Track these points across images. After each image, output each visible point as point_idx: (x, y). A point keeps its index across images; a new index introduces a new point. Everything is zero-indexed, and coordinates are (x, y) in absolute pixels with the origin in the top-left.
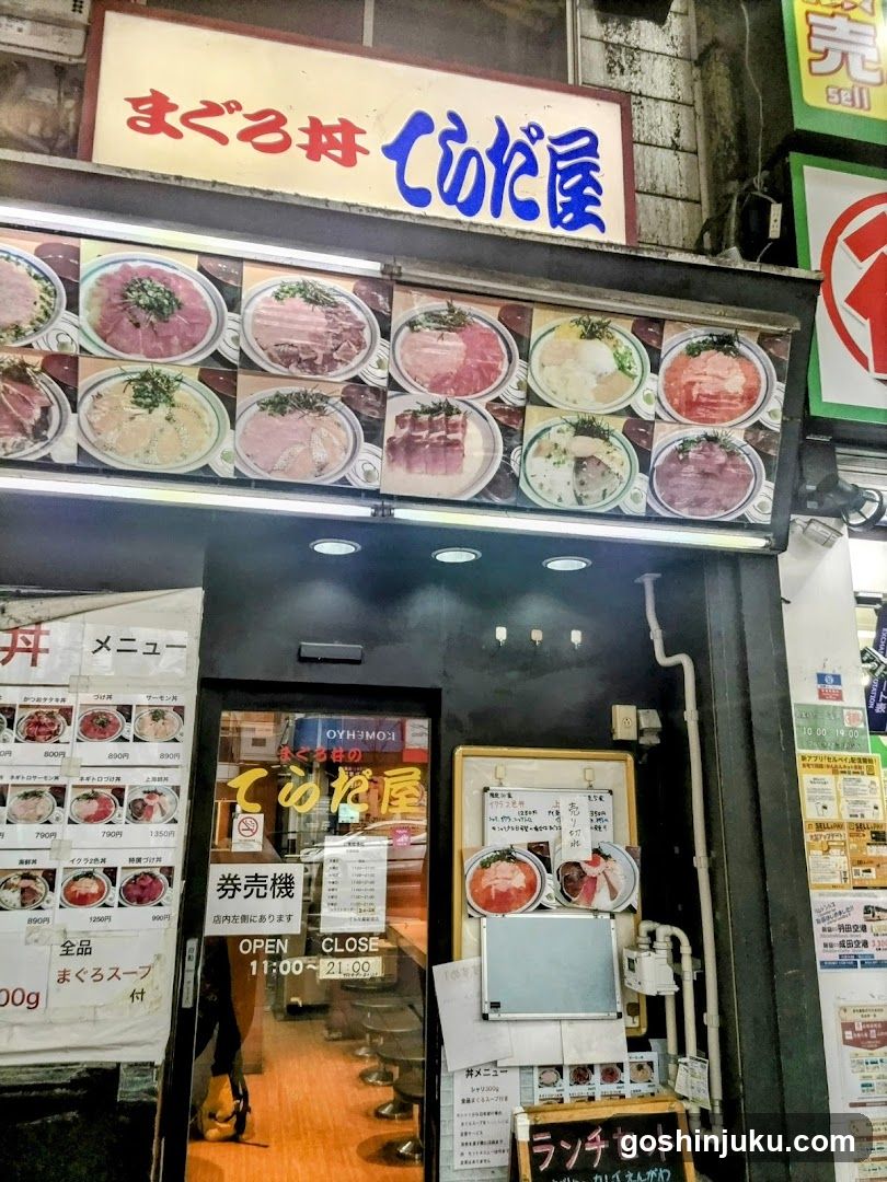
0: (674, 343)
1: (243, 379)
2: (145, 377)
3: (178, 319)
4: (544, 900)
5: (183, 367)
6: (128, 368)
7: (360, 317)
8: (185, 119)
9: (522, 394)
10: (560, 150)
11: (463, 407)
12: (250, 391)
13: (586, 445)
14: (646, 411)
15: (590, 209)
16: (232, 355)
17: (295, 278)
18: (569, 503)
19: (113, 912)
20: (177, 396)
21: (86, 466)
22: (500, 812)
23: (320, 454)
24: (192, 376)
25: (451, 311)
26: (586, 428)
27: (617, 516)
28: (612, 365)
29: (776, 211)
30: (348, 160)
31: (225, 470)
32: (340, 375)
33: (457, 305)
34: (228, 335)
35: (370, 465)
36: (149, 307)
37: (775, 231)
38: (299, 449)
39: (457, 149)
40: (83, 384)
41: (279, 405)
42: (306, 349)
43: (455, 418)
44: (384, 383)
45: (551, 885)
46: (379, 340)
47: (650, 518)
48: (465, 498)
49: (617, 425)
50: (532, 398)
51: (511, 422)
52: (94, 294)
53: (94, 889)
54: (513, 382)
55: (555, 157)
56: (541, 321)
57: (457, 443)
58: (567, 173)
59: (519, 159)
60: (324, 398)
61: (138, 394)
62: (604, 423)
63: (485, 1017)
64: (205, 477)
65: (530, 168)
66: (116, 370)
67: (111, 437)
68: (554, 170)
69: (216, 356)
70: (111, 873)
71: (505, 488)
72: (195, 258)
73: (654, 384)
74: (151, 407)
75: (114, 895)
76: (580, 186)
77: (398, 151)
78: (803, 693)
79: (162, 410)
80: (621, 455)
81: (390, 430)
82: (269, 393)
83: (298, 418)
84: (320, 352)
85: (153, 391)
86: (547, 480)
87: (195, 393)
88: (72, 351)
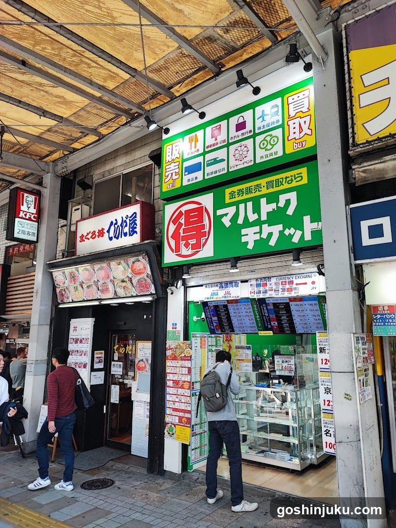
0: (130, 263)
1: (83, 284)
2: (75, 287)
3: (76, 278)
4: (147, 370)
5: (77, 284)
6: (73, 286)
7: (92, 271)
10: (131, 219)
11: (107, 282)
12: (85, 286)
13: (124, 284)
14: (130, 276)
15: (135, 230)
18: (125, 296)
21: (73, 302)
22: (142, 354)
23: (94, 294)
24: (79, 286)
26: (123, 281)
27: (132, 296)
28: (123, 269)
30: (102, 236)
31: (86, 299)
32: (93, 280)
33: (102, 265)
35: (99, 294)
36: (73, 277)
38: (92, 294)
39: (116, 226)
40: (70, 290)
41: (88, 287)
43: (106, 284)
44: (97, 281)
45: (148, 367)
46: (95, 274)
47: (137, 296)
48: (112, 297)
49: (127, 280)
50: (114, 278)
51: (113, 282)
52: (68, 276)
54: (112, 276)
55: (130, 220)
57: (108, 288)
58: (132, 223)
59: (125, 224)
60: (92, 285)
62: (125, 280)
63: (136, 392)
64: (84, 301)
65: (126, 226)
67: (74, 297)
68: (130, 224)
69: (80, 282)
71: (115, 296)
73: (130, 270)
76: (134, 225)
77: (108, 231)
78: (169, 328)
79: (77, 291)
80: (129, 285)
81: (100, 288)
83: (90, 289)
84: (89, 278)
85: (76, 289)
86: (120, 292)
87: (79, 288)
88: (68, 286)
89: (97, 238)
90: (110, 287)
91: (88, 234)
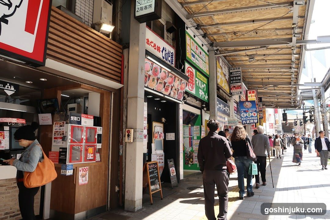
0: (182, 82)
1: (159, 80)
2: (154, 78)
3: (157, 73)
5: (156, 78)
7: (167, 75)
8: (150, 43)
9: (173, 85)
11: (170, 86)
13: (175, 91)
14: (179, 88)
16: (159, 78)
17: (165, 70)
18: (172, 97)
23: (161, 89)
25: (172, 76)
27: (175, 99)
28: (178, 84)
31: (155, 90)
32: (164, 81)
34: (159, 75)
35: (163, 91)
36: (156, 71)
39: (166, 52)
44: (166, 82)
45: (158, 137)
46: (167, 78)
47: (177, 99)
49: (177, 89)
51: (172, 88)
52: (153, 69)
55: (171, 55)
56: (177, 79)
57: (168, 89)
58: (172, 58)
59: (169, 55)
60: (163, 83)
63: (155, 150)
64: (153, 90)
66: (152, 77)
67: (150, 84)
71: (169, 95)
72: (160, 67)
73: (180, 86)
77: (162, 52)
79: (153, 82)
81: (165, 87)
82: (160, 82)
83: (161, 85)
84: (164, 78)
85: (153, 80)
86: (172, 94)
87: (156, 81)
88: (150, 75)
89: (156, 50)
90: (170, 89)
91: (152, 42)
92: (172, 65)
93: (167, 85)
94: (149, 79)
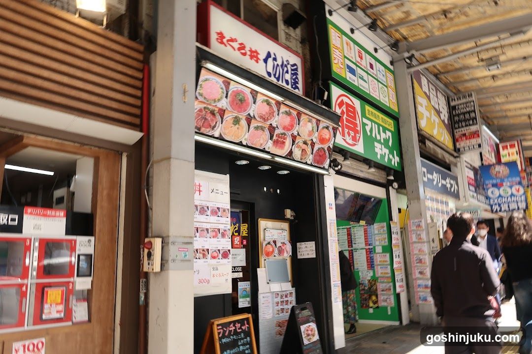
0: (321, 126)
1: (253, 121)
2: (236, 117)
3: (244, 104)
4: (275, 255)
5: (243, 116)
6: (234, 114)
7: (275, 110)
8: (228, 41)
9: (297, 133)
10: (292, 68)
11: (287, 134)
12: (254, 124)
13: (304, 146)
14: (314, 140)
15: (297, 85)
16: (252, 115)
17: (266, 98)
18: (299, 160)
19: (220, 260)
20: (240, 123)
21: (221, 138)
22: (268, 235)
23: (262, 142)
24: (244, 118)
25: (289, 111)
26: (305, 143)
27: (306, 163)
28: (311, 129)
29: (326, 93)
30: (258, 62)
31: (244, 143)
32: (269, 123)
33: (291, 110)
34: (252, 109)
35: (269, 146)
36: (240, 100)
37: (325, 98)
38: (258, 139)
39: (275, 62)
40: (225, 117)
41: (257, 128)
42: (264, 115)
43: (286, 136)
44: (276, 126)
45: (276, 251)
46: (277, 116)
47: (311, 165)
48: (283, 156)
49: (309, 143)
50: (298, 134)
51: (294, 138)
52: (231, 95)
53: (216, 255)
54: (296, 130)
55: (291, 70)
56: (303, 117)
57: (284, 142)
58: (293, 75)
59: (286, 69)
60: (265, 128)
61: (234, 121)
63: (268, 283)
64: (240, 144)
65: (287, 71)
66: (231, 115)
67: (227, 131)
68: (291, 73)
69: (249, 114)
70: (219, 250)
71: (290, 156)
72: (250, 89)
73: (316, 134)
74: (235, 125)
75: (220, 256)
76: (296, 78)
77: (266, 61)
79: (237, 126)
80: (309, 149)
81: (275, 138)
82: (256, 125)
83: (260, 132)
84: (266, 116)
85: (237, 121)
86: (297, 153)
87: (244, 122)
88: (224, 108)
89: (248, 57)
90: (288, 142)
91: (232, 40)
92: (297, 90)
93: (277, 132)
94: (222, 118)
